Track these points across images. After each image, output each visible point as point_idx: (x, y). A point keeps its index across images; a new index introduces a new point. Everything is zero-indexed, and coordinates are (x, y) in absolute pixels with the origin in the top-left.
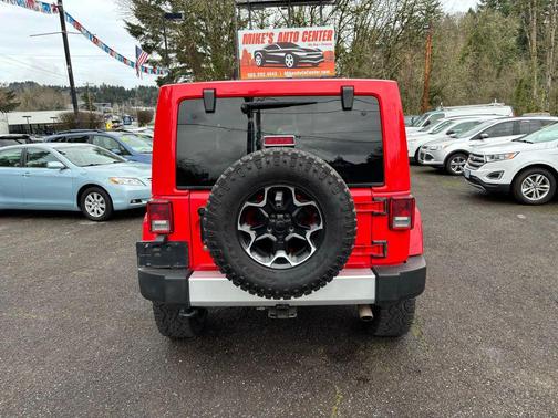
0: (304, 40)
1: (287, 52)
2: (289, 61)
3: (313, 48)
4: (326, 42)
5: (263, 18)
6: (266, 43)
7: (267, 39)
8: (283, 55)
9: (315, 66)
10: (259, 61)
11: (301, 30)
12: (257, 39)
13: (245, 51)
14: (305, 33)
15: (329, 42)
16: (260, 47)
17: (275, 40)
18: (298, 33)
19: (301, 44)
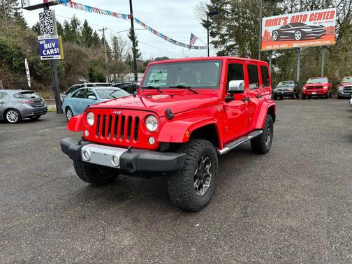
0: (310, 20)
1: (297, 30)
2: (298, 36)
3: (317, 25)
4: (329, 20)
5: (292, 7)
6: (282, 24)
7: (282, 21)
8: (293, 32)
9: (318, 38)
10: (275, 37)
11: (309, 13)
12: (276, 23)
13: (266, 31)
14: (313, 14)
15: (331, 20)
16: (277, 27)
17: (289, 22)
18: (306, 15)
19: (308, 23)
